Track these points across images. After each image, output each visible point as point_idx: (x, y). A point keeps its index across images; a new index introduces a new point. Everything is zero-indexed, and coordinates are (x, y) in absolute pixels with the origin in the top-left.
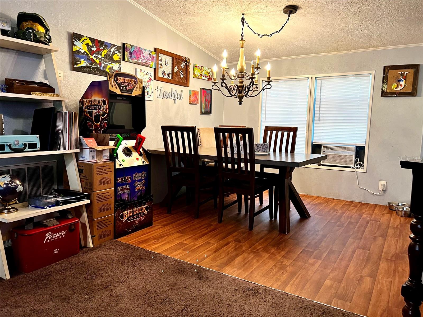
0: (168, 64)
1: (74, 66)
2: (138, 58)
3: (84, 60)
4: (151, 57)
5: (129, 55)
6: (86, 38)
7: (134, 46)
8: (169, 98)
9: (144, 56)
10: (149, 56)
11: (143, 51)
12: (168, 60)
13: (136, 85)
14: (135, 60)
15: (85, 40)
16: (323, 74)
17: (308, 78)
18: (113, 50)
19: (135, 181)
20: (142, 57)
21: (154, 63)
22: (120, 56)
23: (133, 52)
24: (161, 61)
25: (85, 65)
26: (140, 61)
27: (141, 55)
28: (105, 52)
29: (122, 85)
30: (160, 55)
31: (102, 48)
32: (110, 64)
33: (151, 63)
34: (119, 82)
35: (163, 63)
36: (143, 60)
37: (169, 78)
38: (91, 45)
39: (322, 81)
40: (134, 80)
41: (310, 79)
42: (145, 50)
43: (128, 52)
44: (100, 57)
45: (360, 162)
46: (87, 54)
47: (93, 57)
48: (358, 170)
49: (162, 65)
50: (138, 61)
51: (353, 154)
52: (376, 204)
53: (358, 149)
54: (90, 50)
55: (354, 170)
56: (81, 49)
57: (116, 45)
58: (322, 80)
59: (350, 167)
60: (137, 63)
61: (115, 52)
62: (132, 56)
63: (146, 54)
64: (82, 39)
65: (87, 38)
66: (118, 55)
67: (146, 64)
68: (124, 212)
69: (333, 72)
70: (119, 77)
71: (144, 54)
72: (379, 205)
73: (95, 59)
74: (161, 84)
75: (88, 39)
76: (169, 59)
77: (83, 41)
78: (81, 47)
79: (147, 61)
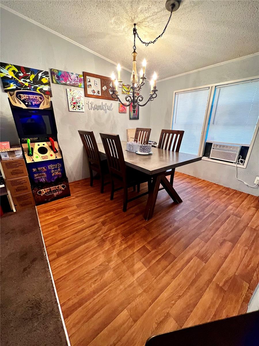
0: (97, 84)
1: (5, 89)
2: (66, 80)
3: (13, 84)
4: (79, 79)
5: (57, 78)
6: (10, 66)
7: (61, 71)
8: (100, 110)
9: (72, 78)
10: (76, 79)
11: (70, 74)
12: (96, 81)
13: (42, 101)
14: (63, 82)
15: (10, 67)
16: (223, 82)
17: (209, 87)
18: (40, 75)
19: (51, 170)
20: (70, 80)
21: (82, 84)
22: (48, 79)
23: (60, 75)
24: (90, 82)
25: (15, 87)
26: (68, 83)
27: (69, 78)
28: (32, 77)
29: (27, 101)
30: (87, 77)
31: (30, 73)
32: (39, 86)
33: (79, 84)
34: (22, 99)
35: (92, 83)
36: (71, 82)
37: (99, 95)
38: (18, 71)
39: (221, 90)
40: (39, 96)
41: (210, 88)
42: (73, 74)
43: (56, 76)
44: (28, 80)
45: (242, 160)
46: (15, 78)
47: (21, 81)
48: (238, 166)
49: (91, 85)
50: (66, 82)
51: (237, 152)
52: (249, 194)
53: (243, 148)
54: (17, 75)
55: (235, 165)
56: (7, 75)
57: (43, 71)
58: (221, 88)
59: (232, 163)
60: (65, 84)
61: (43, 76)
62: (60, 79)
63: (73, 77)
64: (7, 67)
65: (12, 65)
66: (46, 79)
67: (74, 85)
68: (42, 190)
69: (232, 79)
70: (21, 95)
71: (72, 77)
72: (252, 195)
73: (24, 82)
74: (91, 100)
75: (13, 67)
76: (98, 81)
77: (8, 69)
78: (8, 73)
79: (75, 82)
